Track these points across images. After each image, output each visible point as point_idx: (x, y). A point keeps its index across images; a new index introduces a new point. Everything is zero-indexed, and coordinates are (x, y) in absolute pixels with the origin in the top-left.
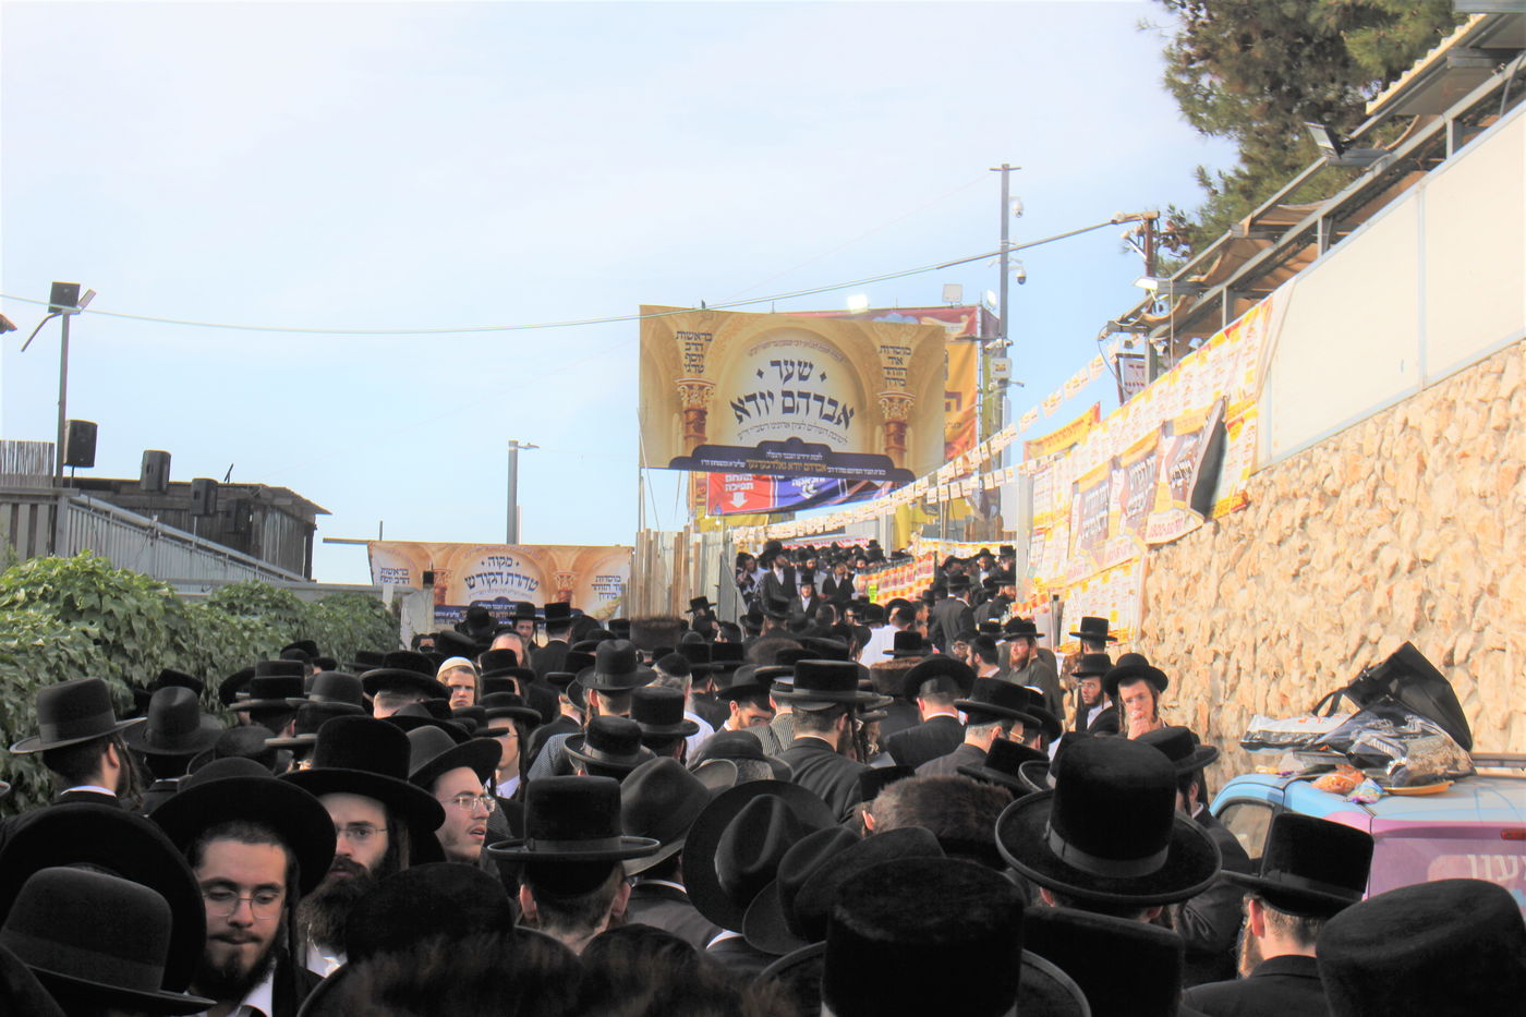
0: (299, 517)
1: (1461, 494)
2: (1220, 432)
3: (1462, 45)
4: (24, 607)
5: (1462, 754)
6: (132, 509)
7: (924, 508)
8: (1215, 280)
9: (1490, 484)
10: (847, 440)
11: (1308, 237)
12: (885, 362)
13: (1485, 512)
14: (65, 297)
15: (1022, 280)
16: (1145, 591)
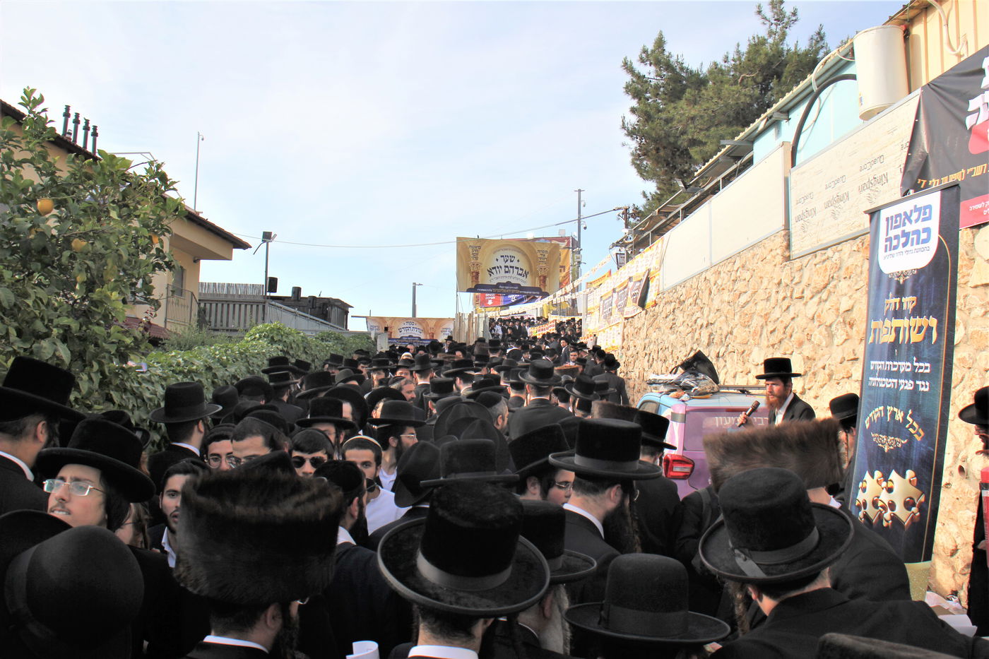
0: (343, 308)
1: (722, 302)
2: (648, 280)
3: (724, 154)
4: (258, 339)
5: (716, 385)
6: (289, 306)
7: (553, 305)
8: (647, 230)
9: (731, 299)
10: (526, 282)
11: (677, 216)
12: (539, 256)
13: (729, 307)
14: (267, 237)
15: (585, 228)
16: (623, 333)
